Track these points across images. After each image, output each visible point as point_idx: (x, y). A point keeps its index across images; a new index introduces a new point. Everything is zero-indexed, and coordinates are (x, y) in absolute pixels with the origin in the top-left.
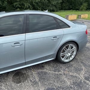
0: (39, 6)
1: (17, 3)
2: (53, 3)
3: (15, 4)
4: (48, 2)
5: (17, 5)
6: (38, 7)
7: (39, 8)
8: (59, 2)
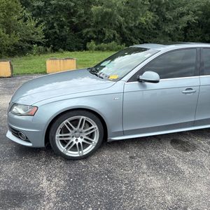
0: (134, 35)
1: (89, 29)
2: (166, 30)
3: (85, 31)
4: (155, 27)
5: (90, 34)
6: (132, 37)
7: (134, 40)
8: (180, 27)
